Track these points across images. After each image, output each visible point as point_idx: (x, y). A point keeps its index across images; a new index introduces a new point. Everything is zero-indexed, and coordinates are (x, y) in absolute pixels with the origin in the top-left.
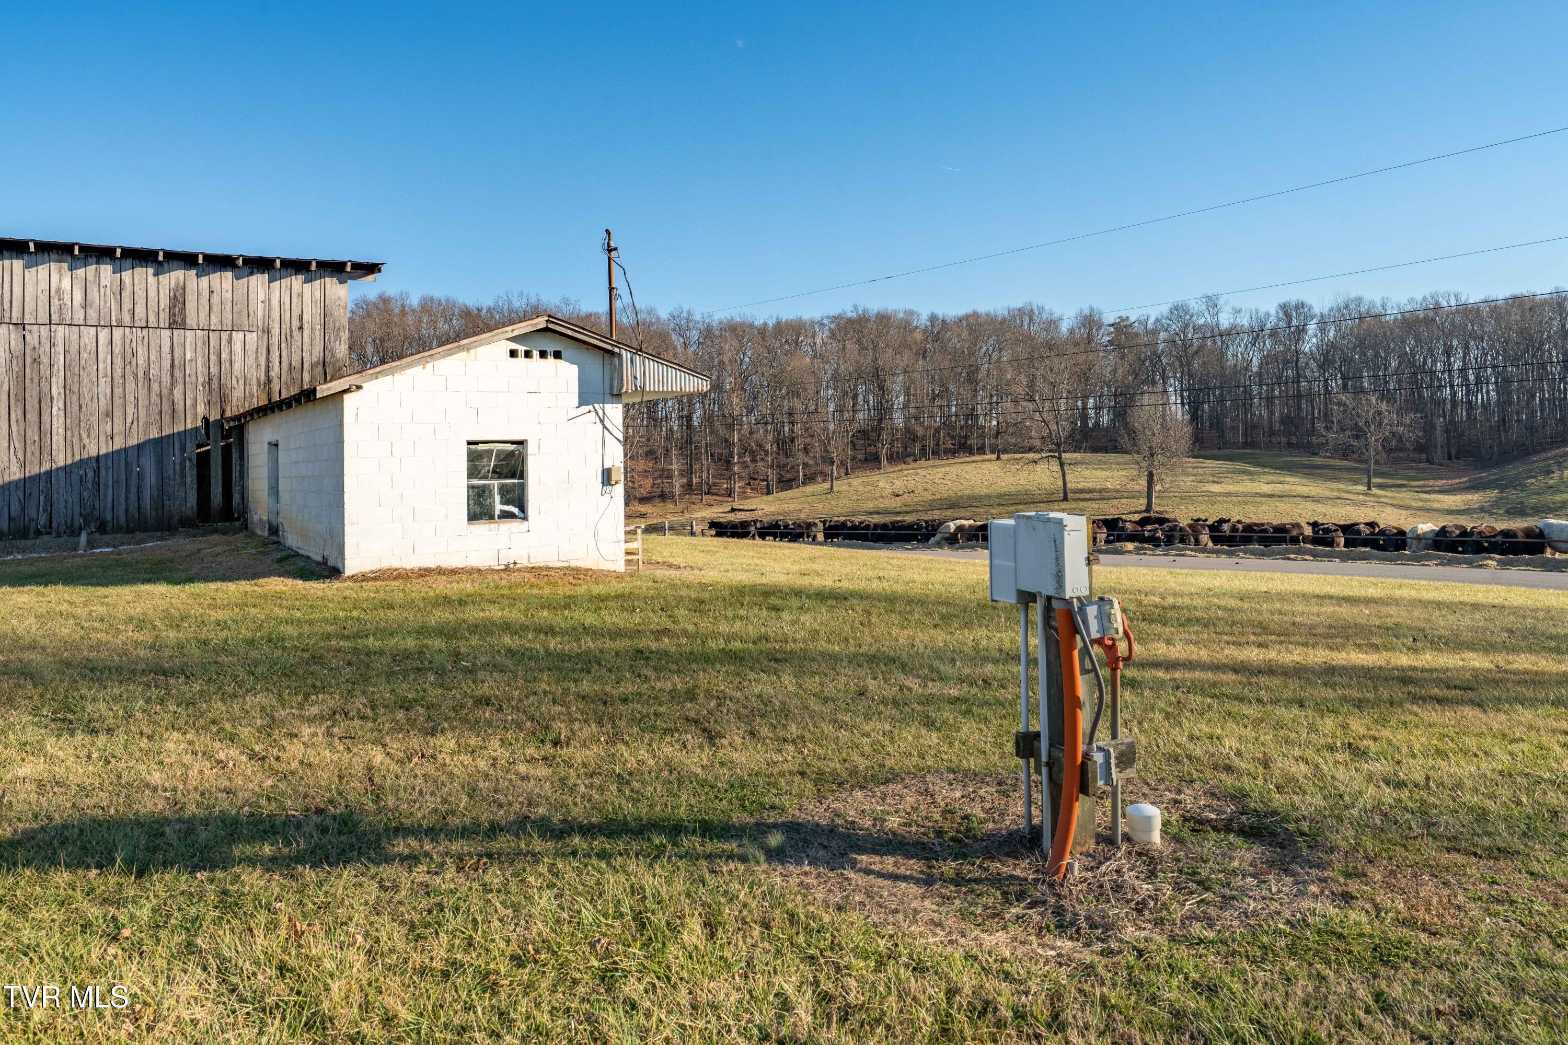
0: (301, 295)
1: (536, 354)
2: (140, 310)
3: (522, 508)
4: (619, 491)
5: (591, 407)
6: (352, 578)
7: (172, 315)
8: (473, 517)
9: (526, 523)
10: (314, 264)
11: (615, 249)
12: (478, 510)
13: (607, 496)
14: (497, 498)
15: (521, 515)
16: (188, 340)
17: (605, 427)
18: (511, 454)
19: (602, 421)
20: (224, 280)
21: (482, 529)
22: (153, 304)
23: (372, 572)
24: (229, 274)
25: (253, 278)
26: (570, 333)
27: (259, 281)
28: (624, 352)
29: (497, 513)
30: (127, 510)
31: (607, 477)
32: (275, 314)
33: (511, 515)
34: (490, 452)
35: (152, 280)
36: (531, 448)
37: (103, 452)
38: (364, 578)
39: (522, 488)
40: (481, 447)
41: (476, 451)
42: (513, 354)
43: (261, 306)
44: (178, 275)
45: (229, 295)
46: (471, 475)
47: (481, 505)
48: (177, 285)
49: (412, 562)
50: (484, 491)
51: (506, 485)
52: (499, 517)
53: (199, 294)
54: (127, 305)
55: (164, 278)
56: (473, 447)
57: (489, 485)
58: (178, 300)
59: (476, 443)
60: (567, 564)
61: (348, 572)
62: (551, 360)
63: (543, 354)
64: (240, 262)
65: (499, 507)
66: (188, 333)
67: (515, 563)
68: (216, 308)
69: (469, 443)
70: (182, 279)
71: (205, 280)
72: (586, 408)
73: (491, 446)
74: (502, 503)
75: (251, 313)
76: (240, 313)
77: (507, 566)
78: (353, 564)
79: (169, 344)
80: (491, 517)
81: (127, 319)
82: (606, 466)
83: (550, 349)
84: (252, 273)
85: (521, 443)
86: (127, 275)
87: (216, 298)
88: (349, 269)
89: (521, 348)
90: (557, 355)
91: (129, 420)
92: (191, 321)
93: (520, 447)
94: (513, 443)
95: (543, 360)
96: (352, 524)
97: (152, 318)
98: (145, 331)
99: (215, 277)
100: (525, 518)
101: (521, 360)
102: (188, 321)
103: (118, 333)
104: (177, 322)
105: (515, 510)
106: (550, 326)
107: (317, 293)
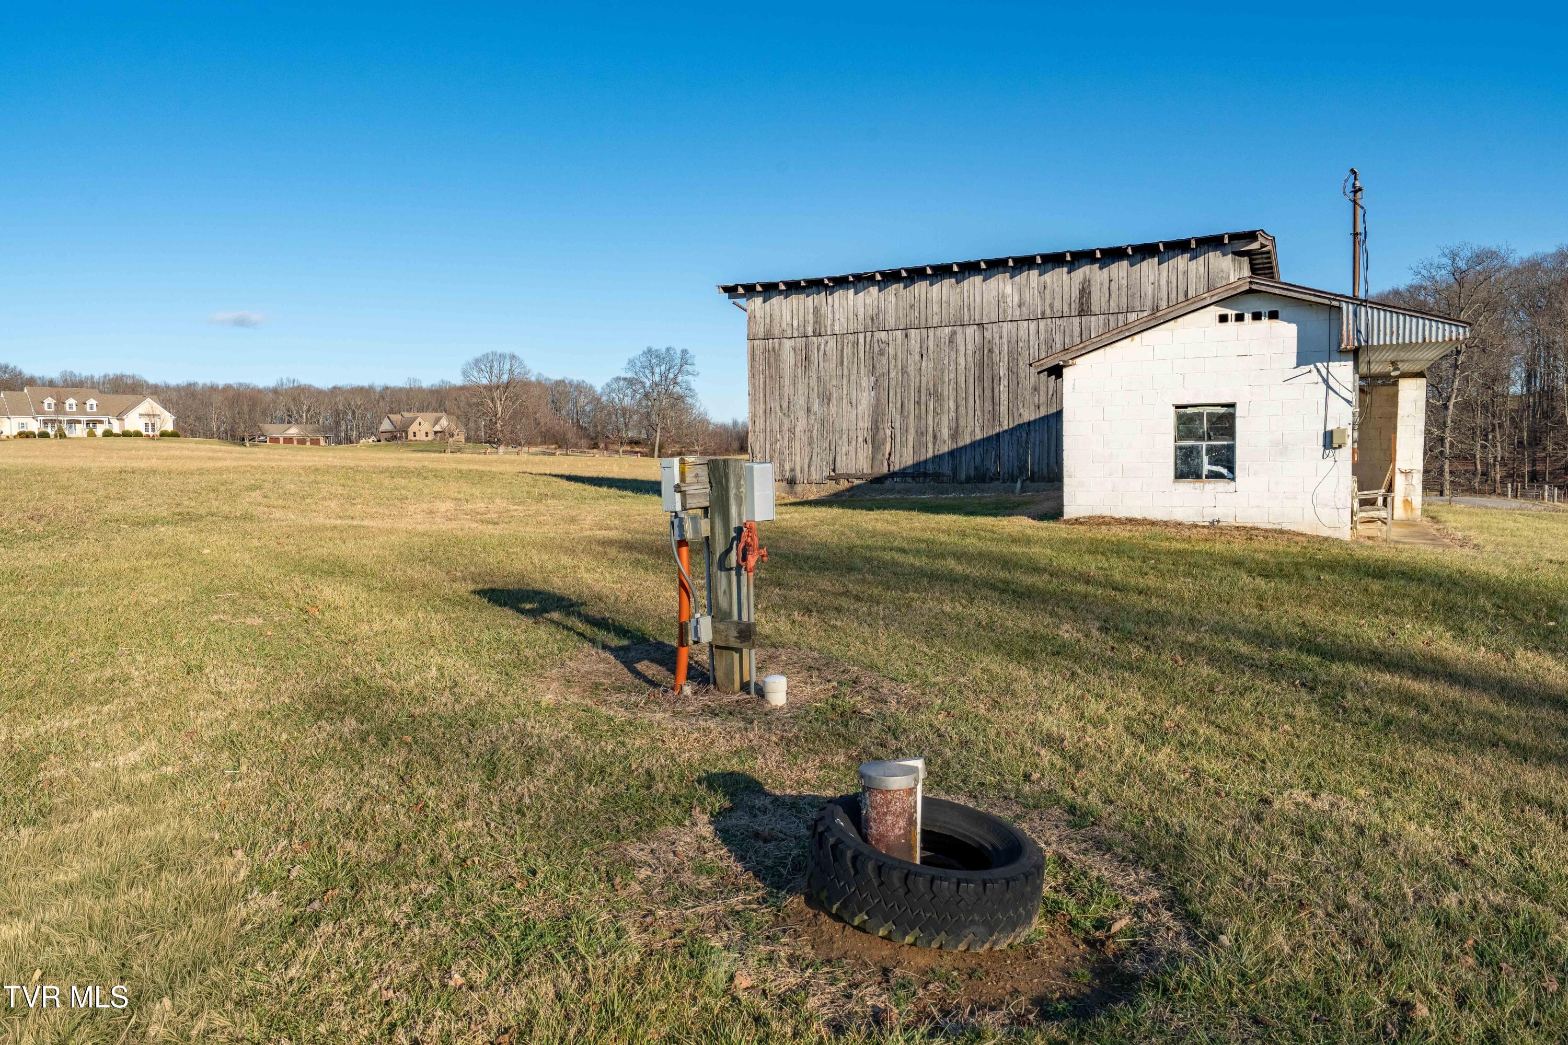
0: (1186, 273)
1: (1248, 317)
2: (1057, 305)
3: (1231, 469)
4: (1345, 456)
5: (1312, 367)
6: (1067, 522)
7: (1081, 304)
8: (1180, 475)
9: (1233, 483)
10: (1193, 242)
11: (1360, 190)
12: (1185, 469)
13: (1330, 461)
14: (1205, 459)
15: (1231, 476)
16: (1093, 324)
17: (1329, 387)
18: (1221, 417)
19: (1326, 381)
20: (1120, 269)
21: (1188, 487)
22: (1066, 297)
23: (1084, 518)
24: (1125, 263)
25: (1145, 263)
26: (1277, 291)
27: (1149, 266)
28: (1344, 305)
29: (1205, 472)
30: (1048, 465)
31: (1329, 441)
32: (1164, 294)
33: (1219, 476)
34: (1200, 415)
35: (1065, 277)
36: (1239, 411)
37: (1032, 418)
38: (1077, 521)
39: (1231, 449)
40: (1190, 410)
41: (1186, 414)
42: (1223, 319)
43: (1151, 287)
44: (1085, 270)
45: (1124, 282)
46: (1179, 437)
47: (1188, 464)
48: (1085, 279)
49: (1122, 512)
50: (1192, 452)
51: (1215, 446)
52: (1207, 477)
53: (1101, 284)
54: (1048, 302)
55: (1075, 274)
56: (1182, 410)
57: (1197, 447)
58: (1085, 291)
59: (1185, 407)
60: (1275, 527)
61: (1066, 517)
62: (1265, 322)
63: (1257, 316)
64: (1130, 251)
65: (1206, 467)
66: (1093, 318)
67: (1218, 521)
68: (1114, 295)
69: (1177, 407)
70: (1088, 273)
71: (1105, 270)
72: (1305, 369)
73: (1201, 409)
74: (1210, 464)
75: (1143, 295)
76: (1133, 295)
77: (1212, 523)
78: (1071, 509)
79: (1078, 329)
80: (1198, 476)
81: (1048, 312)
82: (1328, 429)
83: (1265, 309)
84: (1143, 259)
85: (1232, 405)
86: (1048, 277)
87: (1114, 286)
88: (1226, 241)
89: (1231, 313)
90: (1273, 315)
91: (1050, 393)
92: (1095, 308)
93: (1231, 410)
94: (1223, 406)
95: (1257, 322)
96: (1070, 476)
97: (1066, 309)
98: (1061, 320)
99: (1114, 267)
100: (1233, 479)
101: (1232, 324)
102: (1093, 308)
103: (1042, 323)
104: (1084, 310)
105: (1224, 471)
106: (1254, 287)
107: (1201, 269)
